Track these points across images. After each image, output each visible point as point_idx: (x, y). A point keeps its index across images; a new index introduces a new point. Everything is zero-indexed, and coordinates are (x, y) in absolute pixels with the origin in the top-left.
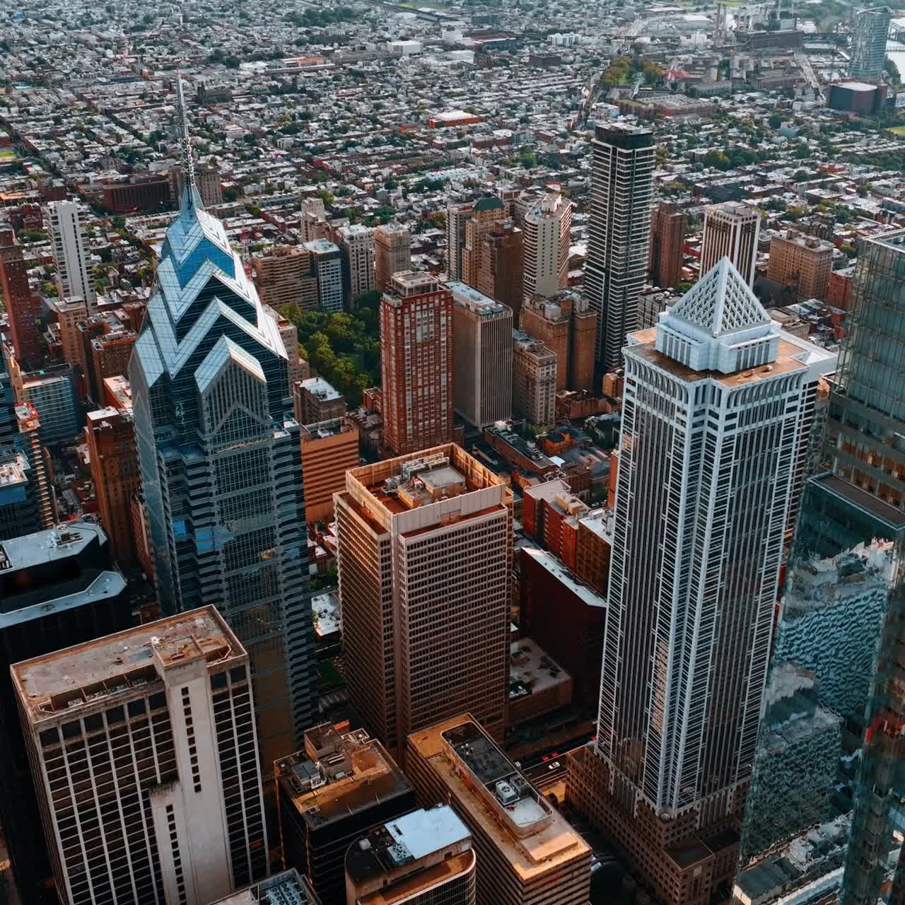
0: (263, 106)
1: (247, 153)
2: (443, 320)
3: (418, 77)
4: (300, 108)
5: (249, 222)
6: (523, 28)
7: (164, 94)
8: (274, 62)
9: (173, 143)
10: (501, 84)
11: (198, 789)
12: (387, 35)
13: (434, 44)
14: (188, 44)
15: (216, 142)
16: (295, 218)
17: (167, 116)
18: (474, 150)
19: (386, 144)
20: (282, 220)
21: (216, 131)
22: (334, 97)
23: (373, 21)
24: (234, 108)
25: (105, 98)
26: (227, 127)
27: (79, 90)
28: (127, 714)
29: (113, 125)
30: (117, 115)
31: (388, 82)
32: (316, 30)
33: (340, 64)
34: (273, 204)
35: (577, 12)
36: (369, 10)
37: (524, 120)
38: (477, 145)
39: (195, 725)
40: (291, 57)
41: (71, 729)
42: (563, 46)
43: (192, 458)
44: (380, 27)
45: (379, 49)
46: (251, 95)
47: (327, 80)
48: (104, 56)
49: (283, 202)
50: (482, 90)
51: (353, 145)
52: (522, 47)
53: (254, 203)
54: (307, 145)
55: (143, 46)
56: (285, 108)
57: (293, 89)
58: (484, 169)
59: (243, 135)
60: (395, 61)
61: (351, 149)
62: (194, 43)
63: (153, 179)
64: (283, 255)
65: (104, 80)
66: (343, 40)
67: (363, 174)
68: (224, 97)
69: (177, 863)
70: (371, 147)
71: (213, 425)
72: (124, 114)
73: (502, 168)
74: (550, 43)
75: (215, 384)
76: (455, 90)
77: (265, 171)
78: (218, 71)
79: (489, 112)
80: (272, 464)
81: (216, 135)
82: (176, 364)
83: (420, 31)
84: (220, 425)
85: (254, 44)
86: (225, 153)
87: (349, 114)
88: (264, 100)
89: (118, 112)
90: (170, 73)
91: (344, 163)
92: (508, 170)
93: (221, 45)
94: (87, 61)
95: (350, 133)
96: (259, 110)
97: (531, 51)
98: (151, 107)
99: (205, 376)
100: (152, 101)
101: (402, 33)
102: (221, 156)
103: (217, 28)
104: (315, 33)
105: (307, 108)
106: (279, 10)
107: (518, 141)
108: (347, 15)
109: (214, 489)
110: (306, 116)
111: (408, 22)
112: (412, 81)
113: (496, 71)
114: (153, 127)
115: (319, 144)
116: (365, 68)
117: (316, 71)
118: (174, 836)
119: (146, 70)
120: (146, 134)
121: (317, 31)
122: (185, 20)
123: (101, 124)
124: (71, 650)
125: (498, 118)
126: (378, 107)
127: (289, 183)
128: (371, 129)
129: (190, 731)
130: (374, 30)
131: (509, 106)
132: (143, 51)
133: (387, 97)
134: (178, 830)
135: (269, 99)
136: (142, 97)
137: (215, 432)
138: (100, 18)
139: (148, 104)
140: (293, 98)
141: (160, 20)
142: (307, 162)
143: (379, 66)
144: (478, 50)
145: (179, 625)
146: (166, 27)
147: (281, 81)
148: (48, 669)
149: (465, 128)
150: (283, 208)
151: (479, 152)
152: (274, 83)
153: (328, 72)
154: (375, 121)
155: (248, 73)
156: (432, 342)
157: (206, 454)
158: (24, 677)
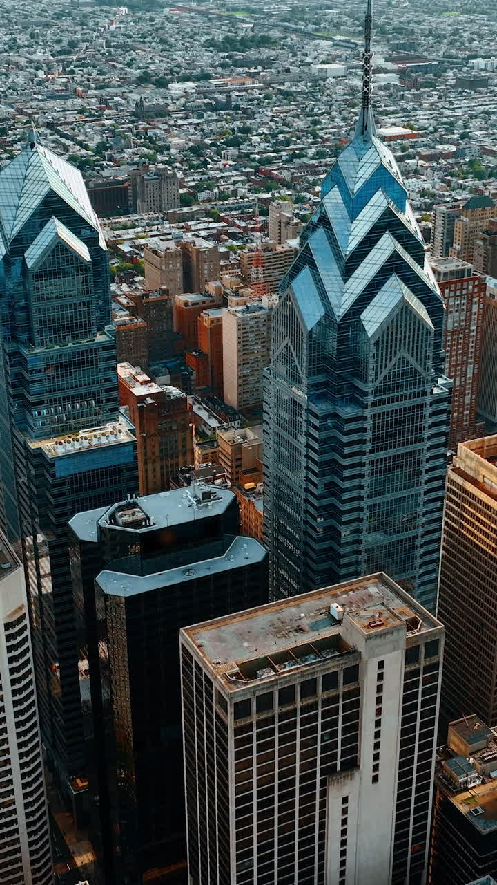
0: (201, 121)
1: (195, 163)
2: (475, 308)
3: (347, 97)
4: (238, 123)
5: (212, 225)
6: (441, 54)
7: (101, 109)
8: (201, 83)
9: (120, 153)
10: (432, 104)
11: (375, 779)
12: (308, 60)
13: (356, 67)
14: (114, 67)
15: (162, 153)
16: (257, 222)
17: (108, 129)
18: (421, 162)
19: (330, 156)
20: (243, 224)
21: (160, 143)
22: (270, 114)
23: (291, 47)
24: (172, 122)
25: (45, 113)
26: (170, 140)
27: (19, 105)
28: (320, 688)
29: (58, 137)
30: (59, 128)
31: (319, 101)
32: (237, 55)
33: (268, 84)
34: (231, 209)
35: (491, 41)
36: (285, 38)
37: (463, 136)
38: (422, 158)
39: (384, 705)
40: (217, 78)
41: (265, 702)
42: (485, 70)
43: (348, 411)
44: (298, 53)
45: (303, 72)
46: (186, 111)
47: (258, 99)
48: (36, 76)
49: (240, 208)
50: (414, 109)
51: (299, 156)
52: (445, 71)
53: (213, 208)
54: (252, 156)
55: (72, 67)
56: (224, 123)
57: (227, 106)
58: (436, 180)
59: (187, 147)
60: (322, 83)
61: (297, 161)
62: (121, 66)
63: (111, 184)
64: (269, 251)
65: (40, 97)
66: (266, 64)
67: (315, 183)
68: (162, 112)
69: (343, 863)
70: (316, 159)
71: (376, 374)
72: (67, 127)
73: (454, 180)
74: (472, 68)
75: (385, 328)
76: (387, 109)
77: (217, 179)
78: (149, 90)
79: (426, 129)
80: (427, 422)
81: (160, 147)
82: (343, 303)
83: (340, 57)
84: (383, 375)
85: (179, 66)
86: (173, 163)
87: (286, 129)
88: (201, 116)
89: (61, 125)
90: (102, 91)
91: (293, 174)
92: (461, 182)
93: (147, 68)
94: (20, 81)
95: (292, 146)
96: (198, 124)
97: (455, 74)
98: (91, 121)
99: (374, 318)
100: (91, 115)
101: (323, 57)
102: (169, 165)
103: (139, 52)
104: (238, 57)
105: (245, 124)
106: (197, 37)
107: (464, 156)
108: (265, 42)
109: (367, 447)
110: (246, 130)
111: (326, 48)
112: (343, 101)
113: (424, 92)
114: (98, 139)
115: (265, 155)
116: (293, 89)
117: (246, 90)
118: (344, 832)
119: (80, 89)
120: (92, 145)
121: (239, 56)
122: (108, 45)
123: (46, 135)
124: (241, 615)
125: (436, 135)
126: (315, 123)
127: (243, 190)
128: (313, 143)
129: (379, 712)
130: (295, 55)
131: (445, 123)
132: (72, 72)
133: (322, 114)
134: (349, 826)
135: (205, 115)
136: (81, 112)
137: (377, 384)
138: (26, 43)
139: (87, 119)
140: (228, 114)
141: (84, 45)
142: (256, 172)
143: (306, 86)
144: (402, 73)
145: (351, 593)
146: (89, 51)
147: (214, 99)
148: (223, 635)
149: (406, 142)
150: (242, 213)
151: (427, 165)
152: (207, 101)
153: (258, 91)
154: (315, 136)
155: (179, 92)
156: (463, 330)
157: (366, 407)
158: (199, 642)
